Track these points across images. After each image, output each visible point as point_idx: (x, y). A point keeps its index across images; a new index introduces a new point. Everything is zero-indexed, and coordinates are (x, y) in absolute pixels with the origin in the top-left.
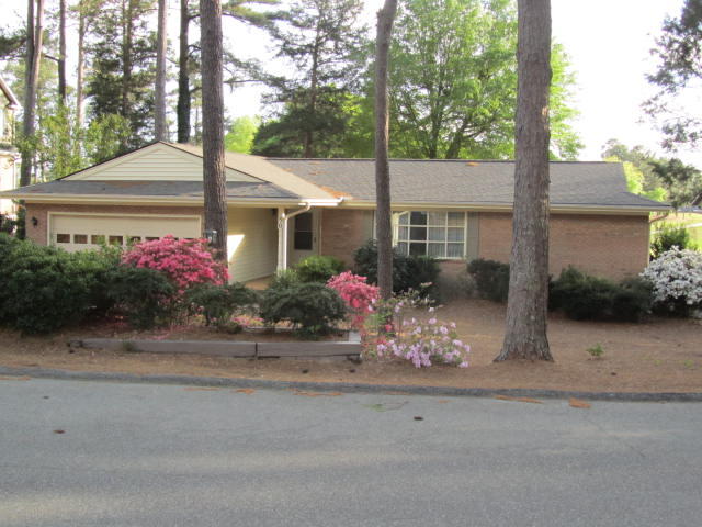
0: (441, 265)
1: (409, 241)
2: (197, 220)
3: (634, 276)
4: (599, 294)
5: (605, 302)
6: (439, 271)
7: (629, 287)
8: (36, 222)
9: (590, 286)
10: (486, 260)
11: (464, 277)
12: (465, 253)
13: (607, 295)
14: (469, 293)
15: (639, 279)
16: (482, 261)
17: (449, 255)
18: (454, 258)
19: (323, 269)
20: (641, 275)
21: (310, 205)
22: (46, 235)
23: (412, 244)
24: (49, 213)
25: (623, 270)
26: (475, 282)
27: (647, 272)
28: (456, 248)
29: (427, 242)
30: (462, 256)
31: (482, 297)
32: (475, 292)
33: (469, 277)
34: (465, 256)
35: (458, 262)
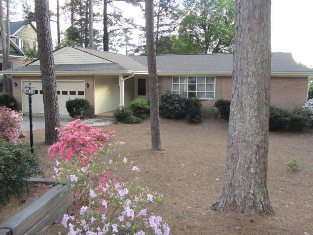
0: (202, 103)
1: (188, 91)
2: (83, 82)
3: (299, 107)
4: (283, 118)
5: (286, 122)
6: (201, 105)
7: (298, 113)
8: (16, 85)
9: (279, 114)
10: (224, 100)
11: (213, 108)
12: (214, 97)
13: (287, 119)
14: (216, 116)
15: (303, 109)
16: (222, 100)
17: (207, 97)
18: (209, 99)
19: (143, 106)
20: (303, 107)
21: (134, 74)
22: (21, 91)
23: (189, 93)
24: (22, 81)
25: (293, 104)
26: (219, 111)
27: (306, 105)
28: (210, 94)
29: (196, 91)
30: (213, 98)
31: (222, 118)
32: (219, 116)
33: (216, 108)
34: (214, 98)
35: (211, 101)
